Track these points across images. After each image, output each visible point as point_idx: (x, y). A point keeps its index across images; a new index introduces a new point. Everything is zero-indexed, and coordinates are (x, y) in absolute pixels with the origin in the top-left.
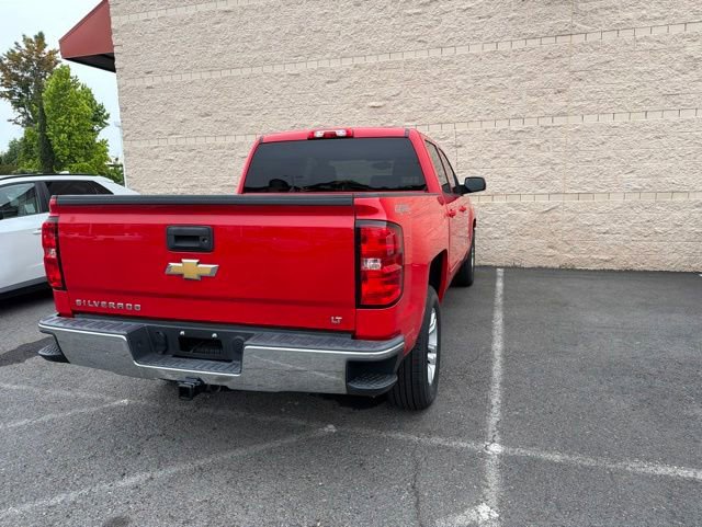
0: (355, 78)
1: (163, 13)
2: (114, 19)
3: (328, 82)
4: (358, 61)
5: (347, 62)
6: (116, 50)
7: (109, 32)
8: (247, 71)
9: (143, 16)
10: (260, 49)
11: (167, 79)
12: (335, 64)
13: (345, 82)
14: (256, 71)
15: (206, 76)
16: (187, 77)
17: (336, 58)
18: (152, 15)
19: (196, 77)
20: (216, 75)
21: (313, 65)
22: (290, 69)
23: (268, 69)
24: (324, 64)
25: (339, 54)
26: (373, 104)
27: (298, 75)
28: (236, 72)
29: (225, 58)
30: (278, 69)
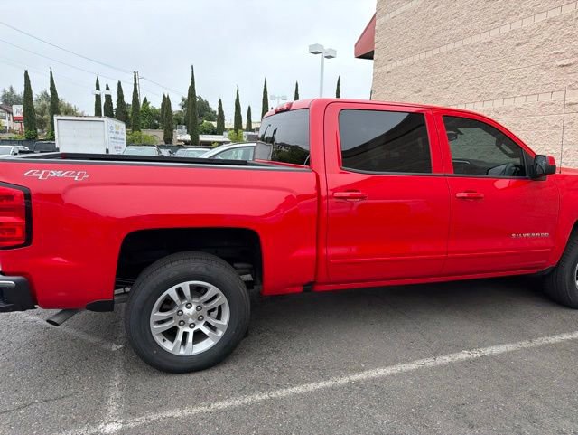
0: (546, 36)
1: (403, 9)
2: (377, 22)
3: (518, 45)
4: (552, 14)
5: (540, 18)
6: (376, 46)
7: (373, 32)
8: (450, 47)
9: (392, 15)
10: (463, 23)
11: (399, 63)
12: (528, 23)
13: (535, 42)
14: (458, 44)
15: (422, 56)
16: (410, 60)
17: (530, 16)
18: (398, 12)
19: (417, 58)
20: (429, 54)
21: (506, 29)
22: (486, 37)
23: (467, 42)
24: (517, 25)
25: (532, 11)
26: (563, 62)
27: (491, 42)
28: (443, 49)
29: (437, 38)
30: (476, 38)
